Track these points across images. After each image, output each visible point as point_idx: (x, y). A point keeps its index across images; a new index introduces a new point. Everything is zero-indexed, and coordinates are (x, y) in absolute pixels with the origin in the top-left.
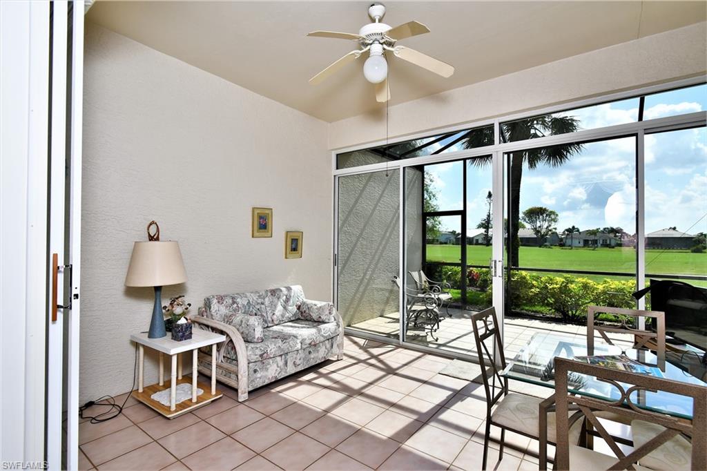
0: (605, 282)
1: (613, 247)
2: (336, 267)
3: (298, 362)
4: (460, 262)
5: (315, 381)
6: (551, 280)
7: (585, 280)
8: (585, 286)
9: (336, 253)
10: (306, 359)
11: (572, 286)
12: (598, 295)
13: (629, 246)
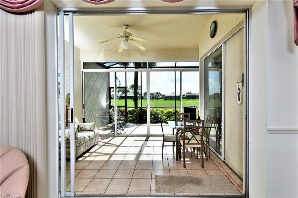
0: (167, 110)
1: (158, 99)
2: (84, 110)
3: (88, 145)
4: (124, 106)
5: (91, 155)
6: (153, 110)
7: (162, 110)
8: (162, 111)
9: (84, 104)
10: (90, 144)
11: (158, 112)
12: (165, 114)
13: (162, 99)
